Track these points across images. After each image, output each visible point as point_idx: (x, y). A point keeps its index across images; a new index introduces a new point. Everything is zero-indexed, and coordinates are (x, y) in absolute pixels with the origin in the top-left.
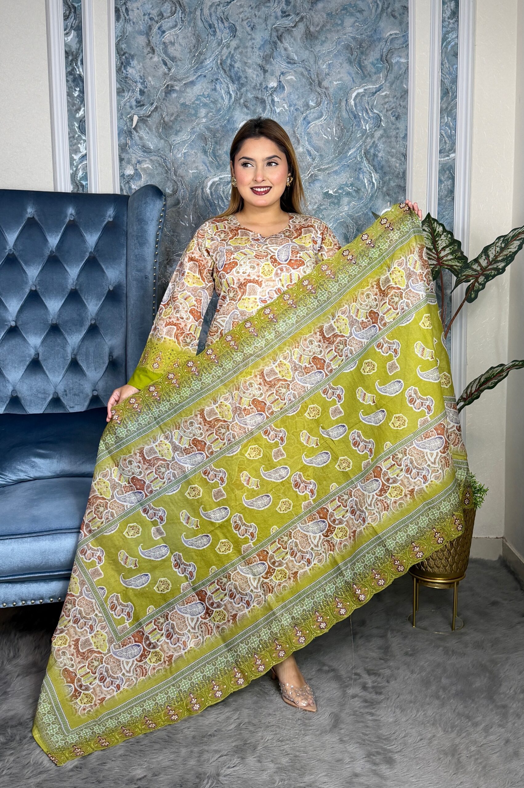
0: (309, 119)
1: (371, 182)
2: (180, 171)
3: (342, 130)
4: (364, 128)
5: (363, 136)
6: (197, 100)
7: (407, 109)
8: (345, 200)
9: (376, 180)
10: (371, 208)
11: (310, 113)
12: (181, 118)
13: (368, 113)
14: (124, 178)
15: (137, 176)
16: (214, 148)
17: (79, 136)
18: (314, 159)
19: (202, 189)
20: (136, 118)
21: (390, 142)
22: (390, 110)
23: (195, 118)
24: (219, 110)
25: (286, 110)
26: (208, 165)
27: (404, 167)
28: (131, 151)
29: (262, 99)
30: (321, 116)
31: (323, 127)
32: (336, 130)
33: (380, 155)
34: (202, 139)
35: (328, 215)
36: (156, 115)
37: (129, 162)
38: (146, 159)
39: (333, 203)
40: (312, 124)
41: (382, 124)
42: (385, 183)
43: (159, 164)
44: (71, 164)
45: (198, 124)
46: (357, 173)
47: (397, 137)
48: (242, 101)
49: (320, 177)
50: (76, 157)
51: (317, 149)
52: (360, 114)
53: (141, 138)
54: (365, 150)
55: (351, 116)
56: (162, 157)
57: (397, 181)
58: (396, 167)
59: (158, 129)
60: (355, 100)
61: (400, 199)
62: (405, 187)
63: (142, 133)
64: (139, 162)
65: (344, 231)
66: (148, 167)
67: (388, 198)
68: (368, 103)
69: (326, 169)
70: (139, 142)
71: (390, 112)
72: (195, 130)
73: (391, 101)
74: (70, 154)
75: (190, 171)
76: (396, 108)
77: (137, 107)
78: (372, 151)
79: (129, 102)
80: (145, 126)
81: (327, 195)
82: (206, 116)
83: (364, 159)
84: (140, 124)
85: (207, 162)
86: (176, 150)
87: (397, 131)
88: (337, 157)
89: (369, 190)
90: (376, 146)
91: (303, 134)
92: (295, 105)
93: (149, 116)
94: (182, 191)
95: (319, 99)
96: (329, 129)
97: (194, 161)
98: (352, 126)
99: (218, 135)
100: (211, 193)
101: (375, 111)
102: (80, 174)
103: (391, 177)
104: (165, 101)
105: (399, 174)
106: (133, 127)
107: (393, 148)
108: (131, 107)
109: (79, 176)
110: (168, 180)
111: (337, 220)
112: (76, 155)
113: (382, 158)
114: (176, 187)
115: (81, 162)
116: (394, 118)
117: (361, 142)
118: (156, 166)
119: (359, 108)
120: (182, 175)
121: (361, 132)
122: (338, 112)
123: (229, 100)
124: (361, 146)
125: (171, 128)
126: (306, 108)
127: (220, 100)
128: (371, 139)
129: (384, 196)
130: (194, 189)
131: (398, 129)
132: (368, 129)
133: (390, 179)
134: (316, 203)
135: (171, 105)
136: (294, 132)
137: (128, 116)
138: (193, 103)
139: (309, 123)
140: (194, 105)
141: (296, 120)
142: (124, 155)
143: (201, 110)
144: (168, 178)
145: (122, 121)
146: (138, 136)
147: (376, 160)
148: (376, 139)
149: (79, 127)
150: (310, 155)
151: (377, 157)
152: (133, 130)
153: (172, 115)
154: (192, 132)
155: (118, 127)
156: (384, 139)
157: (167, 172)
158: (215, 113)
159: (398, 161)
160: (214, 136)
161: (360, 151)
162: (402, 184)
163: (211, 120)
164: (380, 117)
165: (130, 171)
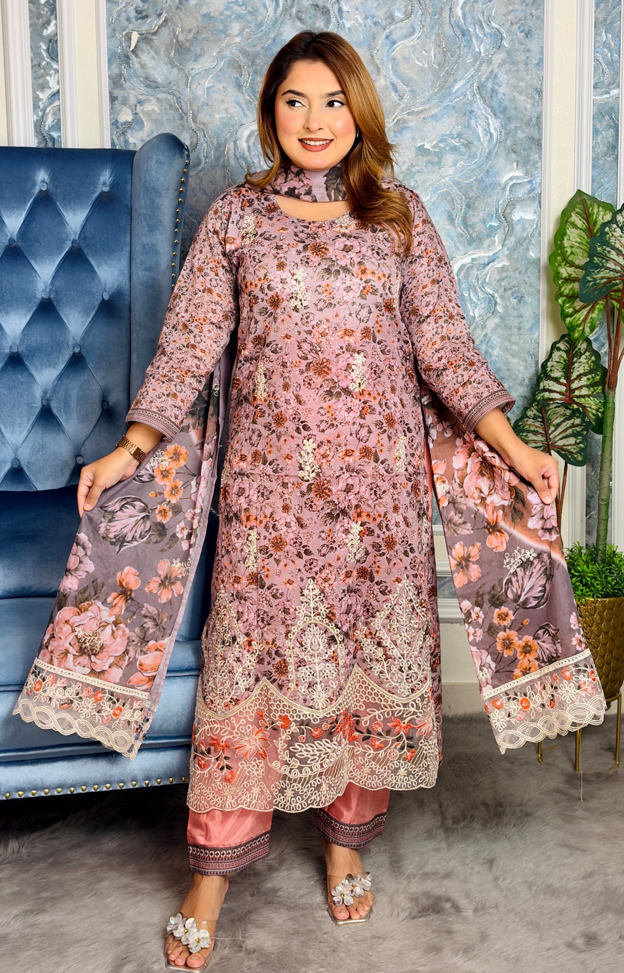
0: (394, 37)
1: (487, 131)
2: (201, 117)
3: (444, 54)
4: (477, 50)
5: (475, 61)
6: (226, 9)
7: (543, 21)
8: (449, 158)
9: (495, 129)
10: (488, 172)
11: (396, 28)
12: (203, 36)
13: (483, 28)
14: (117, 127)
15: (137, 124)
16: (253, 80)
17: (48, 64)
18: (401, 97)
19: (235, 142)
20: (135, 37)
21: (517, 71)
22: (517, 23)
23: (223, 36)
24: (260, 25)
25: (361, 24)
26: (244, 106)
27: (539, 109)
28: (127, 85)
29: (324, 7)
30: (413, 33)
31: (415, 50)
32: (435, 54)
33: (501, 90)
34: (235, 68)
35: (424, 182)
36: (165, 31)
37: (125, 102)
38: (151, 98)
39: (431, 163)
40: (399, 46)
41: (505, 43)
42: (509, 133)
43: (171, 105)
44: (36, 106)
45: (228, 45)
46: (467, 118)
47: (527, 64)
48: (294, 11)
49: (412, 124)
50: (44, 96)
51: (406, 83)
52: (471, 30)
53: (143, 66)
54: (479, 82)
55: (458, 33)
56: (174, 95)
57: (527, 130)
58: (526, 109)
59: (169, 53)
60: (463, 8)
61: (532, 158)
62: (540, 139)
63: (146, 57)
64: (140, 102)
65: (448, 208)
66: (153, 110)
67: (513, 156)
68: (483, 13)
69: (421, 112)
70: (140, 71)
71: (516, 27)
72: (224, 54)
73: (517, 10)
74: (34, 91)
75: (217, 116)
76: (525, 19)
77: (137, 19)
78: (489, 85)
79: (125, 11)
80: (149, 47)
81: (422, 150)
82: (240, 33)
83: (478, 96)
84: (142, 45)
85: (242, 102)
86: (196, 84)
87: (528, 54)
88: (436, 94)
89: (486, 144)
90: (496, 77)
91: (385, 59)
92: (373, 17)
93: (155, 33)
94: (205, 145)
95: (409, 8)
96: (424, 53)
97: (222, 101)
98: (460, 47)
99: (258, 61)
100: (249, 148)
101: (494, 25)
102: (49, 121)
103: (518, 125)
104: (178, 11)
105: (531, 120)
106: (131, 49)
107: (520, 80)
108: (128, 20)
109: (47, 124)
110: (184, 129)
111: (437, 189)
112: (42, 92)
113: (504, 95)
114: (195, 139)
115: (51, 104)
116: (523, 34)
117: (472, 71)
118: (165, 109)
119: (469, 20)
120: (205, 121)
121: (473, 56)
122: (438, 26)
123: (276, 10)
124: (472, 76)
125: (188, 50)
126: (389, 21)
127: (262, 10)
128: (488, 66)
129: (508, 154)
130: (223, 142)
131: (529, 51)
132: (482, 51)
133: (516, 128)
134: (405, 162)
135: (188, 16)
136: (372, 56)
137: (124, 33)
138: (221, 14)
139: (394, 43)
140: (222, 17)
141: (374, 38)
142: (117, 92)
143: (233, 25)
144: (183, 126)
145: (113, 39)
146: (139, 63)
147: (495, 98)
148: (495, 68)
149: (48, 51)
150: (396, 91)
151: (497, 93)
152: (130, 54)
153: (190, 31)
154: (219, 58)
155: (109, 50)
156: (507, 67)
157: (182, 118)
158: (254, 29)
159: (529, 100)
160: (253, 63)
161: (472, 85)
162: (536, 136)
163: (248, 40)
164: (500, 33)
165: (126, 116)
